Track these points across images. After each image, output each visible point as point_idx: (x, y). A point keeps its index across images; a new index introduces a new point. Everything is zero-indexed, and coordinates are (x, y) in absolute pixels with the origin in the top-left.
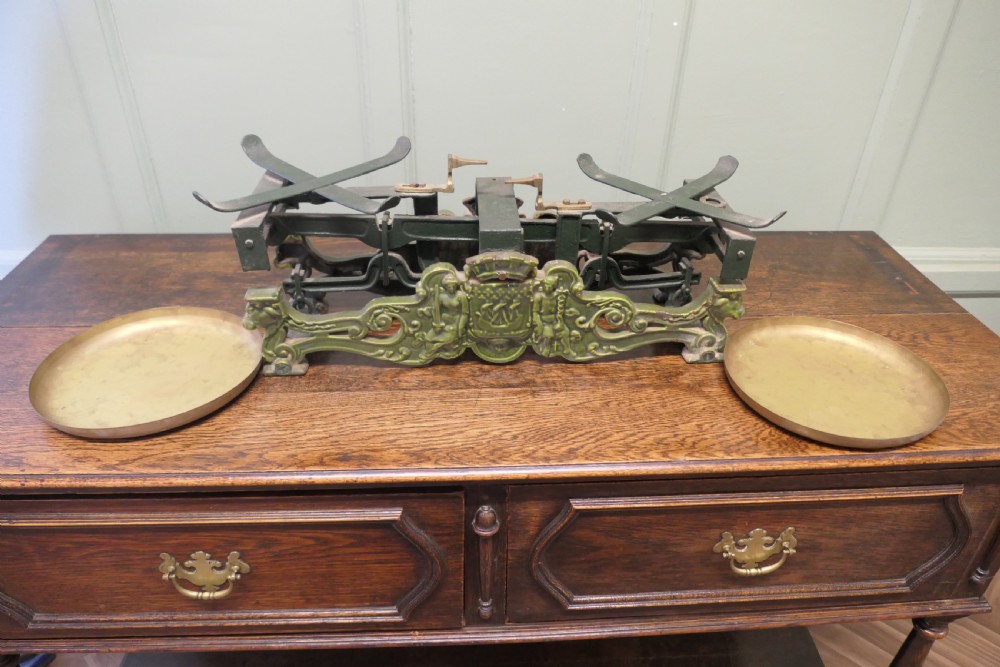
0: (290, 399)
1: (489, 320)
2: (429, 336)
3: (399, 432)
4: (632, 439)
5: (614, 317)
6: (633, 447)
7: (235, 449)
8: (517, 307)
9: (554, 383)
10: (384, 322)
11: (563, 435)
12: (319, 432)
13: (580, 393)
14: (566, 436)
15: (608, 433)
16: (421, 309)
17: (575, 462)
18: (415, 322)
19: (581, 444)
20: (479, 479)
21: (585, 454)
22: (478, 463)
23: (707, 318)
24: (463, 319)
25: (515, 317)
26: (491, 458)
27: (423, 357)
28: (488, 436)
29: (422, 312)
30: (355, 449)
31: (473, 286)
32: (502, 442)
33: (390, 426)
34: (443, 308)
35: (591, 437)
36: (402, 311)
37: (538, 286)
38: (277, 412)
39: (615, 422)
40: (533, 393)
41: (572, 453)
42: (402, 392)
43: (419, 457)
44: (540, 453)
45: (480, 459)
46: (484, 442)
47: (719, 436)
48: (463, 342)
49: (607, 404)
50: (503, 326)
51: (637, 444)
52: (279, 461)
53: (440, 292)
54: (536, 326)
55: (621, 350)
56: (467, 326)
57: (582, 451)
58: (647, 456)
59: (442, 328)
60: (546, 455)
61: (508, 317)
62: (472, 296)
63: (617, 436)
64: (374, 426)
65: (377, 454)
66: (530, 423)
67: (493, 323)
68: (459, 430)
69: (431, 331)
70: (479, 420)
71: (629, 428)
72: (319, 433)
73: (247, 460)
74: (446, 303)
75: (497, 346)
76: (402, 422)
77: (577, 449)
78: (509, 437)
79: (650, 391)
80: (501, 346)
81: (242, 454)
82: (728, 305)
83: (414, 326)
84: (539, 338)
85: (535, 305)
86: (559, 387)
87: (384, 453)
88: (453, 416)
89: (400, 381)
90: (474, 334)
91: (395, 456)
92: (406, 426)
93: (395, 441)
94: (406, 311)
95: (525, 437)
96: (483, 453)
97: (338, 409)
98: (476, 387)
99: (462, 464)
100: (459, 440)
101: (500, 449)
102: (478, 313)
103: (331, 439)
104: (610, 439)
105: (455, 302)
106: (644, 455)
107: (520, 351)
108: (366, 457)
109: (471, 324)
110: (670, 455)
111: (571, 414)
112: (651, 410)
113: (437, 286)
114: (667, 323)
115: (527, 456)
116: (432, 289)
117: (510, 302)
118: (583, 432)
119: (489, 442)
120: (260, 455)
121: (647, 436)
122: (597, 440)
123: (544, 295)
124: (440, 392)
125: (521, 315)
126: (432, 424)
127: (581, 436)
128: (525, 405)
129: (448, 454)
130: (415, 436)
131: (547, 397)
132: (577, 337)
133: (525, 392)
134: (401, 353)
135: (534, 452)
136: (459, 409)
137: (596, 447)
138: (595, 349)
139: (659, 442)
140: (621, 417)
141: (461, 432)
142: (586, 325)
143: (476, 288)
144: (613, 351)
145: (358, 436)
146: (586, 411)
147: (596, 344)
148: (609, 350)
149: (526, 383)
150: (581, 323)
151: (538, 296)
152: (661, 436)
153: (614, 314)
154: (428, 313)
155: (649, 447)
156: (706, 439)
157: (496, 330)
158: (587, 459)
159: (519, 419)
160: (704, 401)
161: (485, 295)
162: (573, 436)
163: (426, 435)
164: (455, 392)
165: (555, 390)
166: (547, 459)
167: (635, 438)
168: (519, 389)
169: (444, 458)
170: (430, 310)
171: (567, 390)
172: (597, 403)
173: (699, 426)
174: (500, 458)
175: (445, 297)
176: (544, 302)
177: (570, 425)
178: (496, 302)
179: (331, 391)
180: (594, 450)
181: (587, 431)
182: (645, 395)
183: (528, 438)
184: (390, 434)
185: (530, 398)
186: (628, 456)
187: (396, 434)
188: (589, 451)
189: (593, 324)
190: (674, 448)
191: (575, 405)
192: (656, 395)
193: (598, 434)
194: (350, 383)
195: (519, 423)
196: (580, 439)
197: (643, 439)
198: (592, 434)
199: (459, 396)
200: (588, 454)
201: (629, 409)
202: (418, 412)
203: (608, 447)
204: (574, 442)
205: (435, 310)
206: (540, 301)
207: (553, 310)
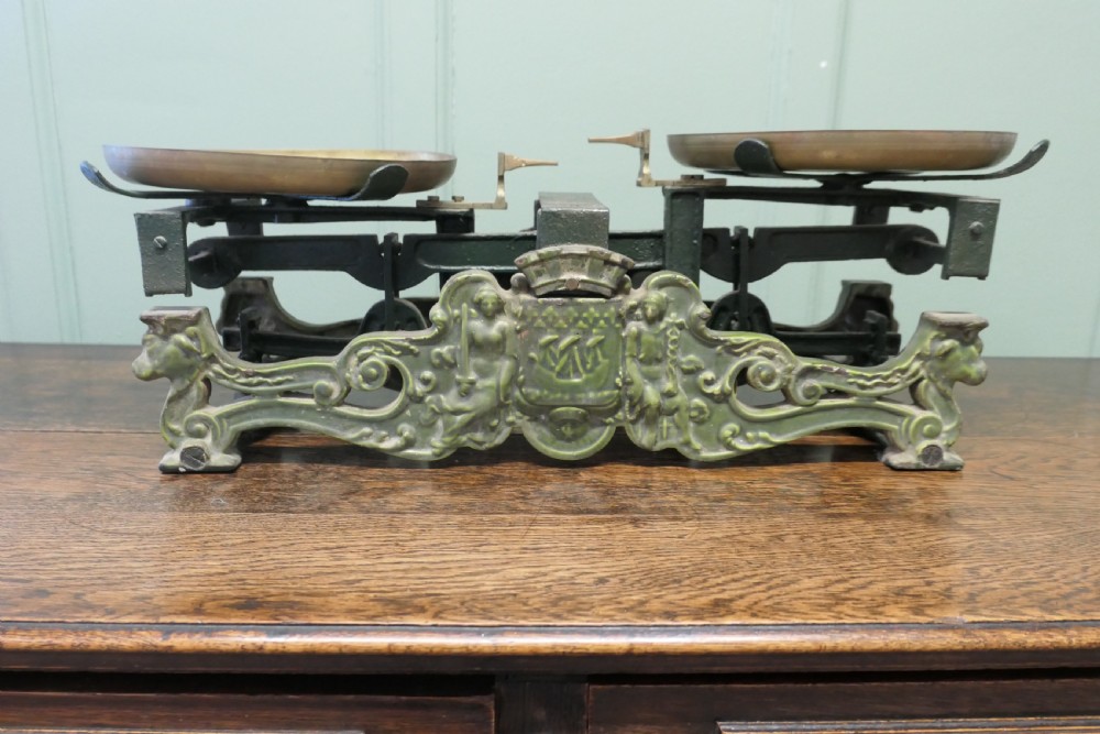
0: (175, 520)
1: (552, 369)
2: (449, 400)
3: (372, 569)
4: (841, 587)
5: (764, 373)
7: (34, 585)
8: (600, 343)
9: (674, 510)
10: (373, 371)
11: (700, 578)
12: (214, 565)
13: (726, 524)
14: (705, 581)
15: (789, 578)
16: (437, 350)
17: (729, 621)
18: (428, 374)
19: (739, 592)
20: (526, 651)
21: (749, 607)
22: (525, 618)
23: (925, 382)
24: (504, 366)
25: (596, 362)
26: (553, 610)
27: (438, 444)
28: (548, 578)
29: (439, 355)
30: (273, 591)
31: (523, 303)
32: (577, 587)
33: (353, 559)
34: (477, 346)
35: (758, 584)
36: (405, 351)
37: (634, 308)
38: (141, 536)
39: (800, 562)
40: (635, 522)
41: (720, 607)
42: (389, 516)
43: (400, 606)
44: (655, 605)
45: (530, 612)
46: (538, 586)
47: (1020, 585)
48: (507, 414)
49: (780, 538)
50: (576, 380)
51: (855, 594)
52: (111, 605)
53: (470, 317)
54: (631, 383)
55: (778, 440)
56: (513, 380)
57: (742, 603)
58: (881, 613)
59: (472, 383)
60: (668, 608)
61: (584, 363)
62: (523, 323)
63: (807, 583)
64: (322, 558)
65: (316, 600)
66: (631, 562)
67: (560, 375)
68: (490, 568)
69: (454, 392)
70: (530, 555)
71: (830, 571)
72: (212, 566)
73: (47, 601)
74: (479, 336)
75: (565, 422)
76: (380, 556)
77: (731, 600)
78: (592, 580)
79: (857, 522)
80: (573, 423)
81: (43, 593)
82: (958, 353)
83: (426, 382)
84: (638, 408)
85: (629, 343)
86: (682, 515)
87: (331, 599)
88: (481, 548)
89: (386, 502)
90: (526, 396)
91: (353, 605)
92: (385, 560)
93: (359, 581)
94: (411, 352)
95: (623, 580)
96: (535, 602)
97: (260, 535)
98: (526, 512)
99: (491, 619)
100: (489, 584)
101: (571, 598)
102: (533, 354)
103: (232, 576)
104: (796, 586)
105: (493, 332)
106: (874, 610)
107: (600, 437)
108: (292, 605)
109: (522, 377)
110: (929, 611)
111: (710, 550)
112: (868, 546)
113: (465, 305)
114: (854, 389)
115: (627, 609)
116: (456, 312)
117: (587, 333)
118: (740, 575)
119: (548, 587)
120: (77, 596)
121: (871, 583)
122: (770, 588)
123: (643, 326)
124: (459, 518)
125: (607, 361)
126: (437, 559)
127: (734, 580)
128: (620, 537)
129: (463, 603)
130: (400, 575)
131: (662, 527)
132: (700, 410)
133: (624, 519)
134: (401, 435)
135: (642, 603)
136: (493, 541)
137: (769, 598)
138: (734, 435)
139: (900, 592)
140: (810, 555)
141: (494, 572)
142: (715, 389)
143: (530, 308)
144: (765, 440)
145: (287, 573)
146: (739, 547)
147: (734, 426)
148: (758, 439)
149: (623, 509)
150: (709, 383)
151: (633, 326)
152: (900, 583)
153: (763, 367)
154: (448, 357)
155: (880, 600)
156: (993, 589)
157: (563, 389)
158: (754, 615)
159: (608, 555)
160: (966, 537)
161: (545, 319)
162: (720, 581)
163: (423, 574)
164: (486, 518)
165: (675, 519)
166: (670, 615)
167: (847, 585)
168: (609, 516)
169: (455, 608)
170: (453, 353)
171: (699, 519)
172: (760, 537)
173: (973, 571)
174: (570, 611)
175: (478, 326)
176: (644, 338)
177: (711, 565)
178: (562, 332)
180: (767, 603)
181: (749, 573)
182: (849, 528)
183: (628, 582)
184: (352, 572)
185: (630, 529)
186: (840, 613)
187: (364, 572)
188: (756, 603)
189: (728, 387)
190: (932, 602)
191: (718, 539)
192: (870, 527)
193: (770, 579)
194: (296, 503)
195: (609, 562)
196: (733, 585)
197: (863, 587)
198: (756, 580)
199: (494, 523)
200: (756, 608)
201: (824, 545)
202: (413, 543)
203: (796, 599)
204: (724, 590)
205: (460, 351)
206: (638, 337)
207: (660, 355)
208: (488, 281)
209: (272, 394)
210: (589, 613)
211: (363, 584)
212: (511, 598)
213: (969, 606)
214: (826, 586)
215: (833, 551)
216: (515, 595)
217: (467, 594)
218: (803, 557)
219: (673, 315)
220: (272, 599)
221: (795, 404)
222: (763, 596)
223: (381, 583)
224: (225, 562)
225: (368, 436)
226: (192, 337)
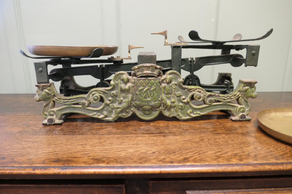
0: (43, 137)
1: (142, 96)
2: (116, 105)
3: (92, 150)
4: (219, 154)
5: (198, 96)
6: (221, 157)
8: (155, 89)
9: (174, 133)
10: (96, 98)
11: (181, 152)
13: (188, 136)
14: (182, 152)
15: (206, 151)
16: (113, 92)
17: (188, 164)
18: (110, 98)
19: (191, 155)
20: (132, 173)
21: (194, 160)
22: (131, 164)
23: (241, 98)
24: (130, 96)
25: (154, 94)
26: (140, 161)
27: (114, 116)
28: (139, 152)
29: (113, 93)
30: (65, 157)
31: (134, 79)
32: (147, 154)
33: (88, 147)
34: (123, 91)
35: (197, 153)
36: (104, 93)
37: (163, 80)
38: (33, 142)
39: (208, 147)
40: (164, 136)
41: (186, 160)
42: (99, 136)
43: (98, 161)
44: (168, 160)
45: (133, 162)
46: (137, 154)
47: (269, 152)
48: (131, 108)
49: (203, 140)
50: (149, 99)
51: (223, 155)
52: (20, 161)
53: (121, 83)
54: (163, 100)
55: (202, 114)
56: (132, 99)
57: (192, 159)
58: (230, 161)
59: (122, 100)
60: (171, 160)
61: (151, 95)
62: (134, 85)
63: (210, 152)
64: (80, 148)
65: (76, 159)
66: (162, 147)
67: (144, 98)
68: (124, 150)
69: (117, 103)
70: (135, 146)
71: (216, 149)
72: (50, 150)
73: (4, 161)
74: (123, 88)
75: (146, 110)
76: (95, 146)
77: (189, 158)
78: (151, 153)
79: (223, 135)
80: (148, 110)
81: (4, 158)
82: (249, 90)
83: (110, 100)
84: (165, 106)
85: (162, 89)
86: (177, 134)
87: (80, 159)
88: (123, 144)
89: (99, 132)
90: (136, 104)
91: (85, 160)
92: (96, 148)
93: (88, 154)
94: (106, 93)
95: (159, 153)
96: (135, 159)
97: (65, 141)
98: (135, 134)
99: (123, 164)
100: (123, 154)
101: (145, 158)
102: (137, 93)
103: (55, 153)
104: (207, 153)
105: (127, 87)
106: (228, 160)
107: (156, 114)
108: (69, 161)
109: (134, 99)
110: (244, 160)
111: (184, 144)
112: (226, 142)
113: (119, 80)
114: (222, 100)
115: (161, 161)
116: (117, 82)
117: (151, 87)
118: (191, 150)
119: (139, 155)
120: (12, 159)
121: (227, 152)
122: (200, 154)
123: (166, 85)
124: (118, 136)
125: (156, 94)
126: (110, 147)
127: (190, 152)
128: (160, 140)
129: (115, 160)
130: (99, 152)
131: (171, 137)
132: (182, 106)
133: (160, 136)
134: (104, 114)
135: (164, 159)
136: (126, 142)
137: (199, 157)
138: (191, 113)
139: (236, 155)
140: (211, 145)
141: (125, 150)
142: (185, 101)
143: (136, 80)
144: (199, 114)
145: (70, 152)
146: (191, 142)
147: (191, 110)
148: (197, 114)
149: (161, 133)
150: (184, 99)
151: (163, 85)
152: (235, 152)
153: (198, 95)
154: (115, 94)
155: (230, 157)
156: (261, 154)
157: (145, 102)
158: (195, 162)
159: (156, 145)
160: (253, 139)
161: (140, 83)
162: (186, 152)
163: (106, 152)
164: (125, 136)
165: (175, 135)
166: (172, 162)
167: (221, 153)
168: (157, 135)
169: (113, 161)
170: (116, 93)
171: (181, 135)
172: (197, 140)
173: (255, 148)
174: (144, 161)
175: (123, 86)
176: (166, 88)
177: (184, 148)
178: (145, 87)
179: (66, 135)
180: (199, 158)
181: (194, 150)
182: (221, 137)
183: (161, 153)
184: (87, 151)
185: (163, 138)
186: (219, 161)
187: (90, 151)
188: (196, 158)
189: (189, 100)
190: (245, 157)
191: (186, 140)
192: (227, 137)
193: (200, 151)
194: (75, 132)
195: (156, 147)
196: (190, 153)
197: (225, 153)
198: (196, 152)
199: (127, 137)
200: (196, 160)
201: (215, 142)
202: (105, 143)
203: (207, 157)
204: (187, 155)
205: (118, 92)
206: (165, 88)
207: (171, 92)
208: (125, 74)
209: (71, 104)
210: (150, 162)
211: (89, 154)
212: (128, 158)
213: (255, 159)
214: (215, 153)
215: (217, 143)
216: (130, 157)
217: (117, 157)
218: (209, 145)
219: (174, 81)
220: (64, 159)
221: (207, 104)
222: (198, 156)
223: (94, 154)
224: (54, 149)
225: (95, 115)
226: (49, 90)
